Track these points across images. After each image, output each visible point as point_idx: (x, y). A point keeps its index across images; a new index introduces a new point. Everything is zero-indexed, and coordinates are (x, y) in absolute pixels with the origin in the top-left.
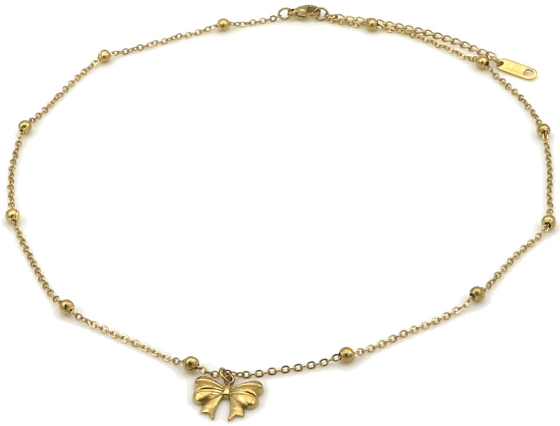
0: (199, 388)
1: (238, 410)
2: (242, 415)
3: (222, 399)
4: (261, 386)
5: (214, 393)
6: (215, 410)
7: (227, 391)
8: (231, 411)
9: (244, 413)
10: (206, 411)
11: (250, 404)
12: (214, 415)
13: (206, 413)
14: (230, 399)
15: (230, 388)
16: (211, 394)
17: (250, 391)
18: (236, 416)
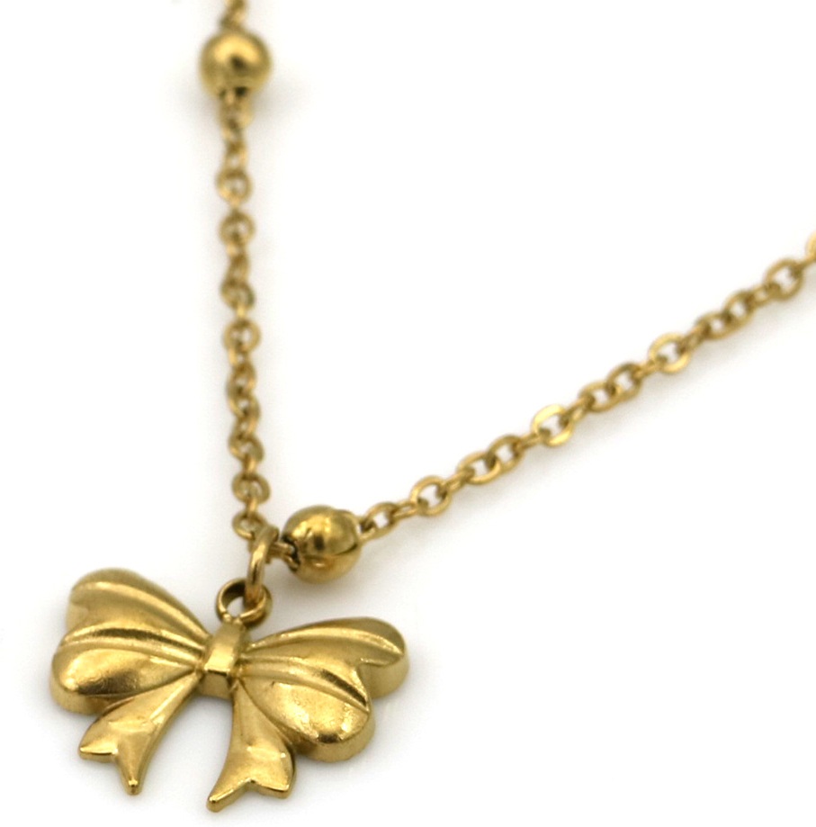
0: (93, 629)
1: (267, 760)
2: (282, 786)
3: (194, 695)
4: (396, 650)
5: (155, 660)
6: (150, 747)
7: (221, 660)
8: (233, 761)
9: (292, 776)
10: (108, 746)
11: (329, 739)
12: (141, 774)
13: (104, 759)
14: (231, 700)
15: (243, 646)
16: (146, 664)
17: (339, 669)
18: (251, 789)
